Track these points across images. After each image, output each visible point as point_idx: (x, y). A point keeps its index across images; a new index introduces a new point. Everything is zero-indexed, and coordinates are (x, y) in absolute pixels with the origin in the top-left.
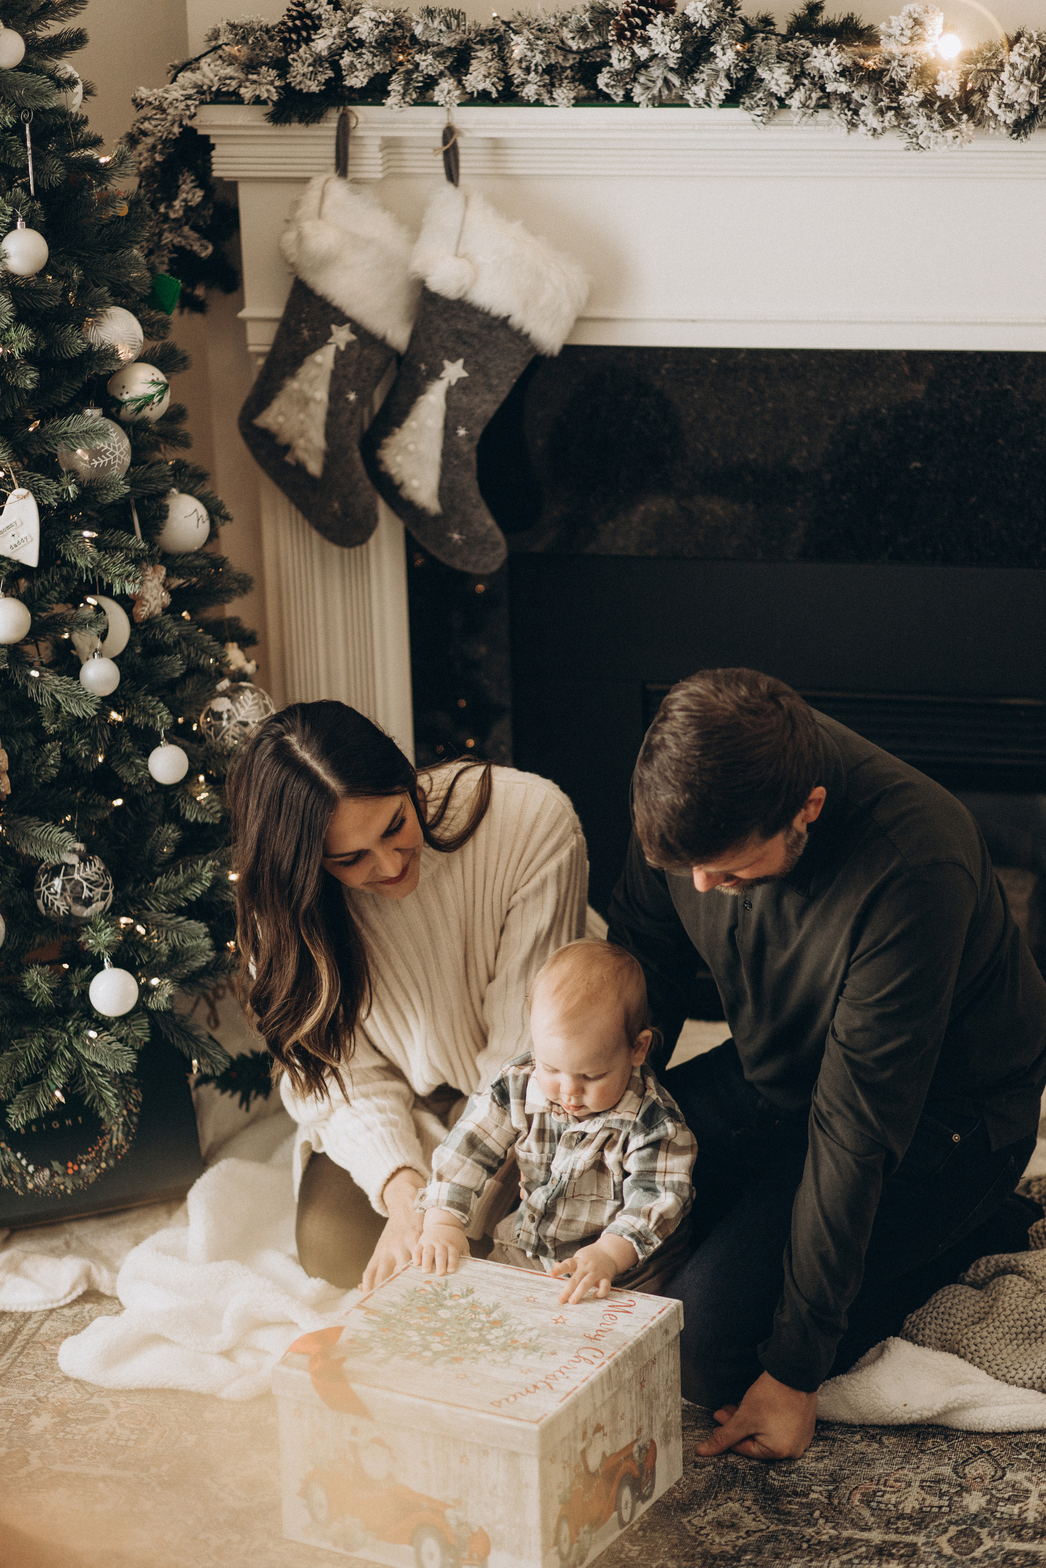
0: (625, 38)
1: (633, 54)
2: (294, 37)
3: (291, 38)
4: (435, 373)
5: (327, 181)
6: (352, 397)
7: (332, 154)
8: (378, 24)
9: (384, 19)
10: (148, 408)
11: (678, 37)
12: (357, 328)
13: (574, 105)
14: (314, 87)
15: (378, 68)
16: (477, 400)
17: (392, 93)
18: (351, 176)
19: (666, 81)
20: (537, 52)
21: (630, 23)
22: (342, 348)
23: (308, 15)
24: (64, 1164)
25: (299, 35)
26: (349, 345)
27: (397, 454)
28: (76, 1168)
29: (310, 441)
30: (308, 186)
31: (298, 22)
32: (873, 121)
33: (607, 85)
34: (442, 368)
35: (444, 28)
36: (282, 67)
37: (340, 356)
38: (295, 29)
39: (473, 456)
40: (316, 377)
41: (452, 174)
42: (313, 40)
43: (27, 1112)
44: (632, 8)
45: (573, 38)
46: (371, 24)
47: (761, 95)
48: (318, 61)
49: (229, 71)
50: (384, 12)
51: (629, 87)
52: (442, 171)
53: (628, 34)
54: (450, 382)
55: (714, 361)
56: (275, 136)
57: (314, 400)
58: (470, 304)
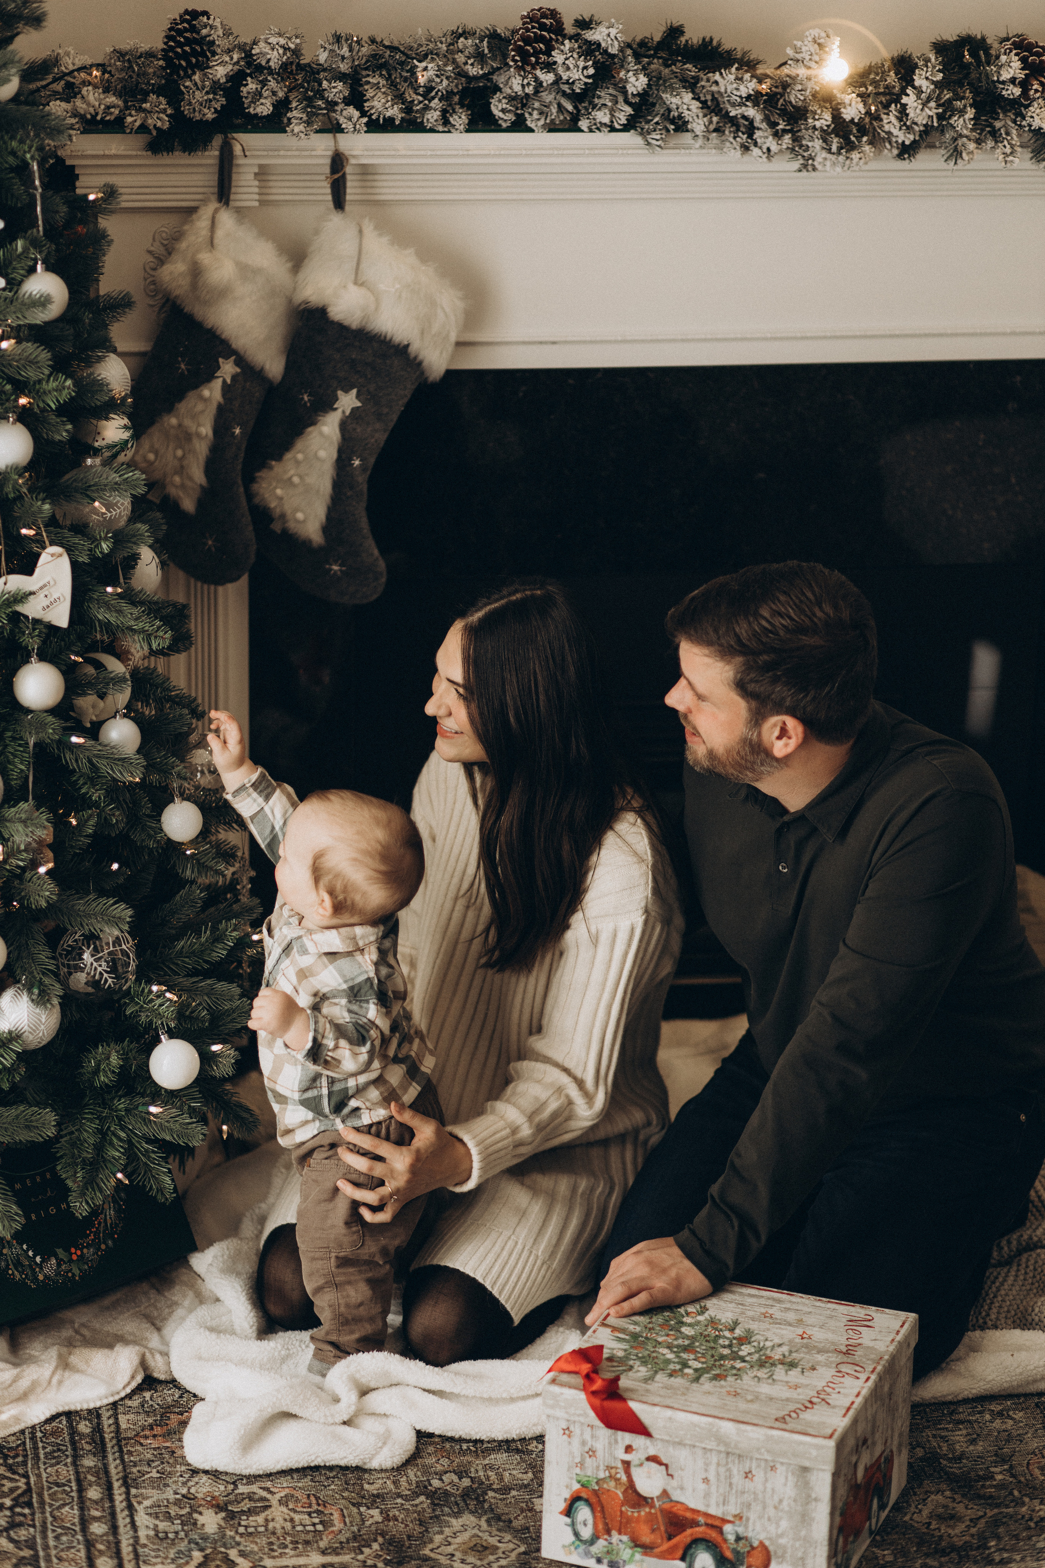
0: (528, 63)
1: (536, 79)
2: (183, 63)
3: (180, 64)
4: (326, 405)
5: (216, 211)
6: (237, 431)
7: (216, 184)
8: (286, 49)
9: (292, 46)
10: (123, 454)
11: (590, 63)
12: (240, 360)
13: (467, 131)
14: (210, 116)
15: (281, 94)
16: (370, 429)
17: (293, 120)
18: (231, 203)
19: (560, 106)
20: (444, 78)
21: (534, 48)
22: (229, 381)
23: (202, 41)
24: (67, 1250)
25: (189, 63)
26: (234, 378)
27: (276, 488)
28: (79, 1253)
29: (191, 479)
30: (194, 216)
31: (187, 48)
32: (771, 143)
33: (503, 111)
34: (337, 399)
35: (347, 54)
36: (174, 95)
37: (226, 388)
38: (185, 56)
39: (365, 487)
40: (203, 412)
41: (339, 202)
42: (209, 67)
43: (92, 1198)
44: (535, 33)
45: (472, 64)
46: (281, 51)
47: (656, 119)
48: (216, 87)
49: (112, 99)
50: (290, 39)
51: (519, 112)
52: (330, 197)
53: (533, 59)
54: (344, 412)
55: (571, 381)
56: (152, 165)
57: (198, 435)
58: (368, 333)
